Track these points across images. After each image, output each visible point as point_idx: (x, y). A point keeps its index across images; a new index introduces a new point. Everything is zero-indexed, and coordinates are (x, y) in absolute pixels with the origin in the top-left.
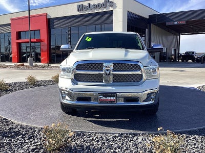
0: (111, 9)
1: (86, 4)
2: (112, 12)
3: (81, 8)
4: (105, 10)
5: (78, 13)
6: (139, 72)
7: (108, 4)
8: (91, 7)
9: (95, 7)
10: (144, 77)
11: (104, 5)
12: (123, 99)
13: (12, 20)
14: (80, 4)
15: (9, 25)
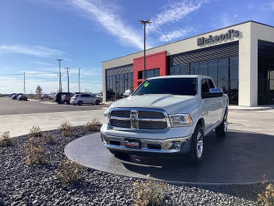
0: (236, 39)
1: (206, 36)
2: (237, 43)
3: (201, 42)
4: (229, 41)
5: (199, 48)
6: (164, 120)
7: (232, 34)
8: (213, 39)
9: (218, 38)
10: (169, 125)
11: (228, 36)
12: (146, 145)
13: (134, 60)
14: (200, 37)
15: (132, 65)
